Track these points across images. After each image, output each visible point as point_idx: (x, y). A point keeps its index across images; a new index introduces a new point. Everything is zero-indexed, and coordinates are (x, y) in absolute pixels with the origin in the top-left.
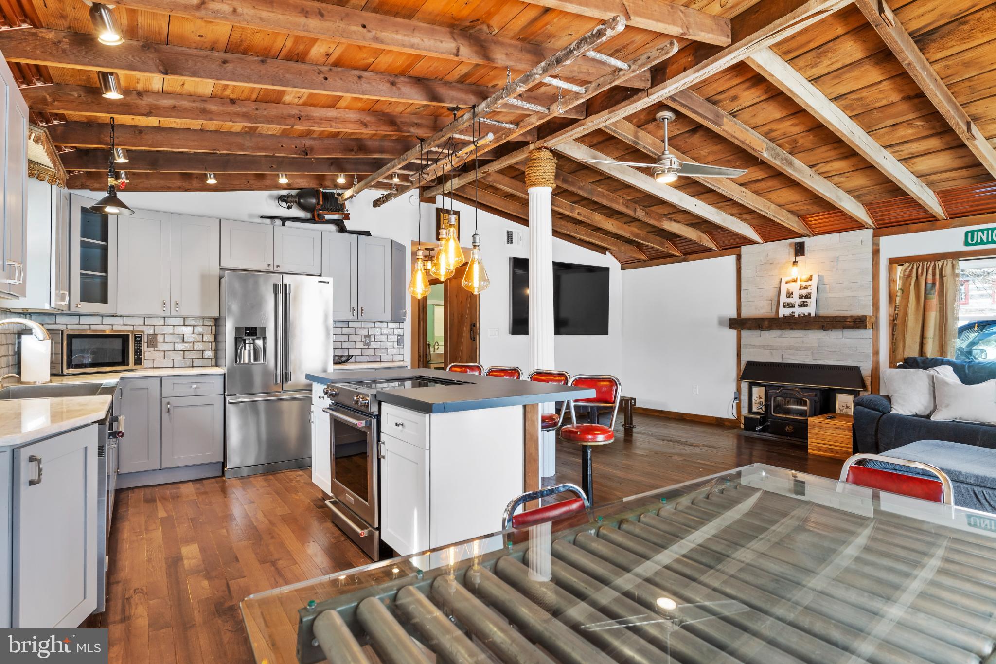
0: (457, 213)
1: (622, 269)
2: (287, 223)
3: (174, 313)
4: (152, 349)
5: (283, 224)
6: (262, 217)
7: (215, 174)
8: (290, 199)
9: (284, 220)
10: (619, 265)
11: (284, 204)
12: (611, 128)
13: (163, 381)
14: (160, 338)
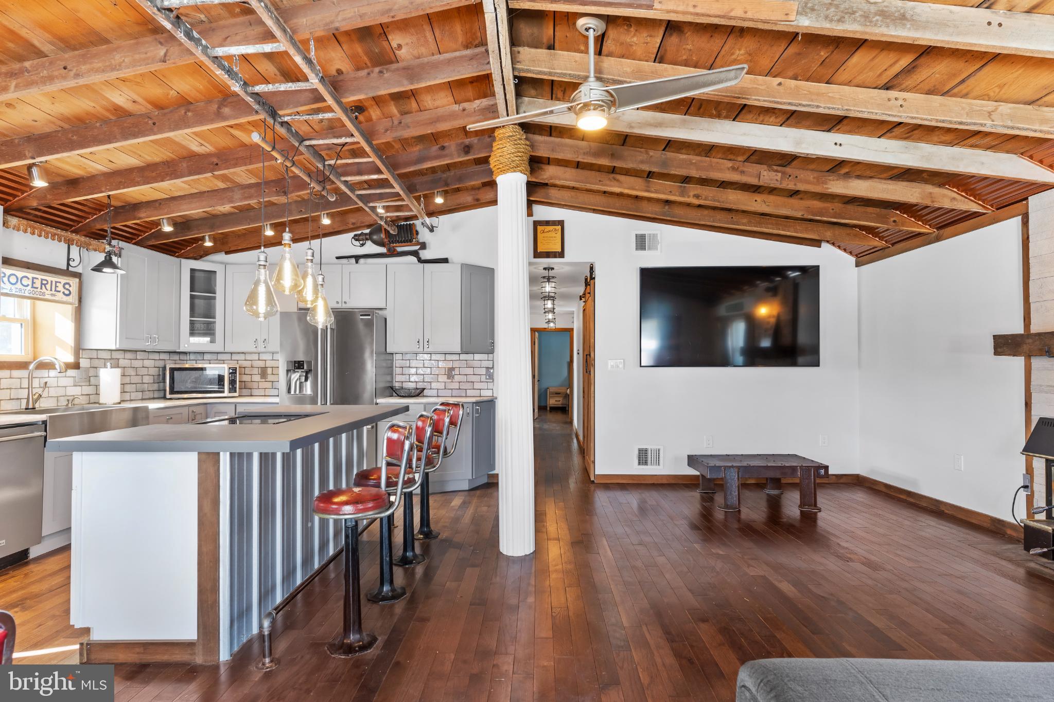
0: (561, 223)
1: (858, 265)
2: (362, 261)
3: (263, 350)
4: (264, 380)
5: (357, 262)
6: (337, 258)
7: (271, 225)
8: (361, 237)
9: (357, 258)
10: (852, 260)
11: (357, 243)
12: (540, 71)
13: (237, 407)
14: (269, 371)
